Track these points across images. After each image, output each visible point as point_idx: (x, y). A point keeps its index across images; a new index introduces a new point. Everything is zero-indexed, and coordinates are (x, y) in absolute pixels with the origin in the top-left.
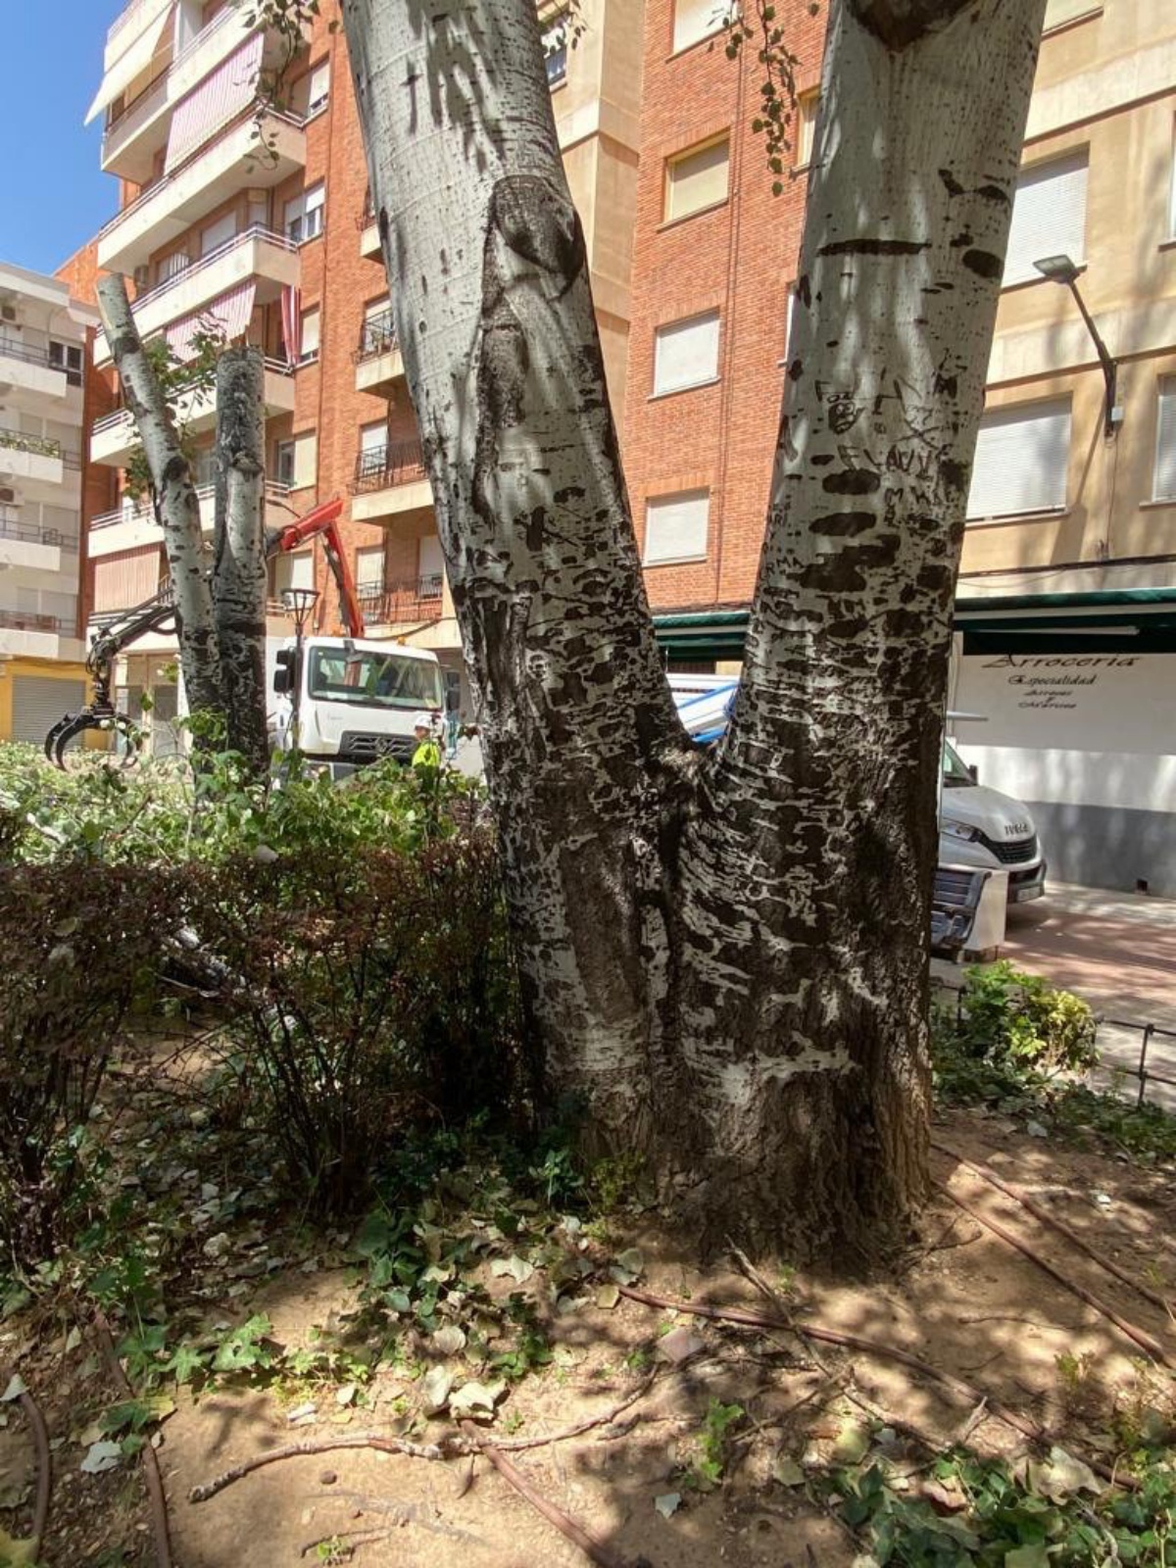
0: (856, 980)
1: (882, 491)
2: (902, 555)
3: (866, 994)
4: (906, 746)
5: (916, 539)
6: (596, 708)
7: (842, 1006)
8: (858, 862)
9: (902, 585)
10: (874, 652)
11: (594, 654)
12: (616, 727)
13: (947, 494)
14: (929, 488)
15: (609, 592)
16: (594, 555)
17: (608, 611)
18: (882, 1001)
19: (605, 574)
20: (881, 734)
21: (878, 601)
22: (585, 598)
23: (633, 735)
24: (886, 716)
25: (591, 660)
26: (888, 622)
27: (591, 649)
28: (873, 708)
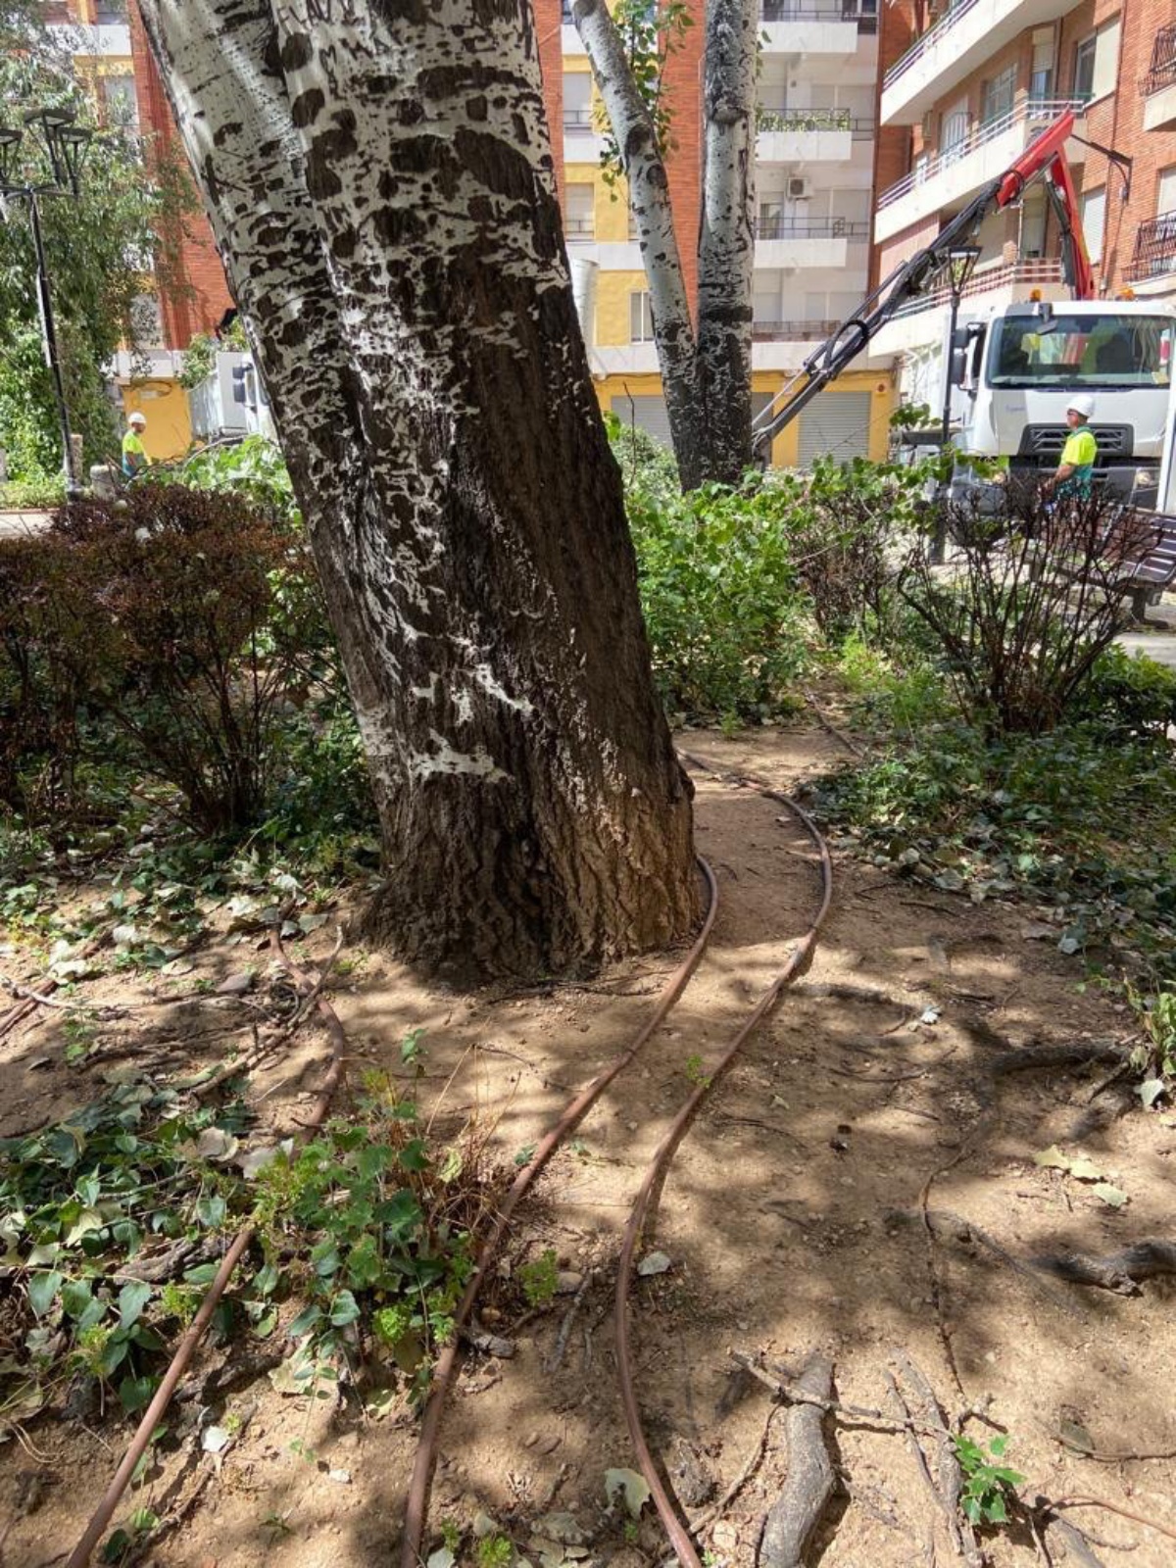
0: (484, 674)
1: (316, 55)
2: (363, 133)
3: (502, 695)
4: (456, 389)
5: (372, 108)
6: (295, 373)
7: (474, 705)
8: (452, 538)
9: (376, 175)
10: (377, 269)
11: (281, 313)
12: (317, 394)
13: (395, 35)
14: (363, 33)
15: (290, 238)
16: (265, 197)
17: (291, 260)
18: (525, 706)
19: (281, 217)
20: (425, 378)
21: (360, 202)
22: (263, 249)
23: (338, 401)
24: (421, 352)
25: (279, 320)
26: (378, 227)
27: (278, 308)
28: (404, 345)
